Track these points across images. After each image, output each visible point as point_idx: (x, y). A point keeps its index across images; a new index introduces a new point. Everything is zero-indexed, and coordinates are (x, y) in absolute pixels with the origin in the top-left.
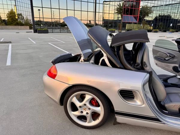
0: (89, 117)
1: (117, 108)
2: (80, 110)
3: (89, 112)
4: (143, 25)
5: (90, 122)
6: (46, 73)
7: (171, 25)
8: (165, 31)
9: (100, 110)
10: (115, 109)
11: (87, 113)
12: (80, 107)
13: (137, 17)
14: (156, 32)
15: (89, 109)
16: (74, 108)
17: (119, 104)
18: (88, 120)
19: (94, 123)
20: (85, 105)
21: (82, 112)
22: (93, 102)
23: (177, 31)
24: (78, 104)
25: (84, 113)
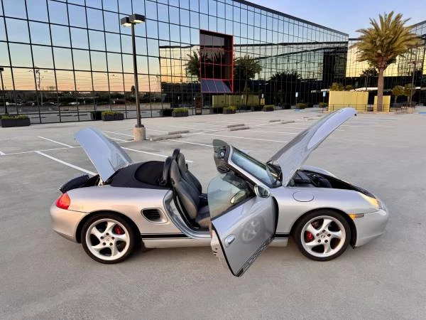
0: (113, 248)
1: (143, 231)
2: (102, 241)
3: (113, 242)
4: (246, 96)
5: (115, 254)
6: (54, 203)
7: (297, 95)
8: (288, 107)
9: (125, 237)
10: (141, 232)
11: (111, 244)
12: (102, 238)
13: (231, 81)
14: (271, 110)
15: (113, 238)
16: (95, 241)
17: (145, 227)
18: (113, 252)
19: (120, 255)
20: (108, 234)
21: (104, 244)
22: (116, 230)
23: (310, 106)
24: (98, 234)
25: (108, 245)
